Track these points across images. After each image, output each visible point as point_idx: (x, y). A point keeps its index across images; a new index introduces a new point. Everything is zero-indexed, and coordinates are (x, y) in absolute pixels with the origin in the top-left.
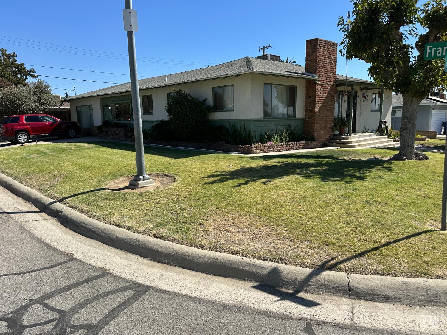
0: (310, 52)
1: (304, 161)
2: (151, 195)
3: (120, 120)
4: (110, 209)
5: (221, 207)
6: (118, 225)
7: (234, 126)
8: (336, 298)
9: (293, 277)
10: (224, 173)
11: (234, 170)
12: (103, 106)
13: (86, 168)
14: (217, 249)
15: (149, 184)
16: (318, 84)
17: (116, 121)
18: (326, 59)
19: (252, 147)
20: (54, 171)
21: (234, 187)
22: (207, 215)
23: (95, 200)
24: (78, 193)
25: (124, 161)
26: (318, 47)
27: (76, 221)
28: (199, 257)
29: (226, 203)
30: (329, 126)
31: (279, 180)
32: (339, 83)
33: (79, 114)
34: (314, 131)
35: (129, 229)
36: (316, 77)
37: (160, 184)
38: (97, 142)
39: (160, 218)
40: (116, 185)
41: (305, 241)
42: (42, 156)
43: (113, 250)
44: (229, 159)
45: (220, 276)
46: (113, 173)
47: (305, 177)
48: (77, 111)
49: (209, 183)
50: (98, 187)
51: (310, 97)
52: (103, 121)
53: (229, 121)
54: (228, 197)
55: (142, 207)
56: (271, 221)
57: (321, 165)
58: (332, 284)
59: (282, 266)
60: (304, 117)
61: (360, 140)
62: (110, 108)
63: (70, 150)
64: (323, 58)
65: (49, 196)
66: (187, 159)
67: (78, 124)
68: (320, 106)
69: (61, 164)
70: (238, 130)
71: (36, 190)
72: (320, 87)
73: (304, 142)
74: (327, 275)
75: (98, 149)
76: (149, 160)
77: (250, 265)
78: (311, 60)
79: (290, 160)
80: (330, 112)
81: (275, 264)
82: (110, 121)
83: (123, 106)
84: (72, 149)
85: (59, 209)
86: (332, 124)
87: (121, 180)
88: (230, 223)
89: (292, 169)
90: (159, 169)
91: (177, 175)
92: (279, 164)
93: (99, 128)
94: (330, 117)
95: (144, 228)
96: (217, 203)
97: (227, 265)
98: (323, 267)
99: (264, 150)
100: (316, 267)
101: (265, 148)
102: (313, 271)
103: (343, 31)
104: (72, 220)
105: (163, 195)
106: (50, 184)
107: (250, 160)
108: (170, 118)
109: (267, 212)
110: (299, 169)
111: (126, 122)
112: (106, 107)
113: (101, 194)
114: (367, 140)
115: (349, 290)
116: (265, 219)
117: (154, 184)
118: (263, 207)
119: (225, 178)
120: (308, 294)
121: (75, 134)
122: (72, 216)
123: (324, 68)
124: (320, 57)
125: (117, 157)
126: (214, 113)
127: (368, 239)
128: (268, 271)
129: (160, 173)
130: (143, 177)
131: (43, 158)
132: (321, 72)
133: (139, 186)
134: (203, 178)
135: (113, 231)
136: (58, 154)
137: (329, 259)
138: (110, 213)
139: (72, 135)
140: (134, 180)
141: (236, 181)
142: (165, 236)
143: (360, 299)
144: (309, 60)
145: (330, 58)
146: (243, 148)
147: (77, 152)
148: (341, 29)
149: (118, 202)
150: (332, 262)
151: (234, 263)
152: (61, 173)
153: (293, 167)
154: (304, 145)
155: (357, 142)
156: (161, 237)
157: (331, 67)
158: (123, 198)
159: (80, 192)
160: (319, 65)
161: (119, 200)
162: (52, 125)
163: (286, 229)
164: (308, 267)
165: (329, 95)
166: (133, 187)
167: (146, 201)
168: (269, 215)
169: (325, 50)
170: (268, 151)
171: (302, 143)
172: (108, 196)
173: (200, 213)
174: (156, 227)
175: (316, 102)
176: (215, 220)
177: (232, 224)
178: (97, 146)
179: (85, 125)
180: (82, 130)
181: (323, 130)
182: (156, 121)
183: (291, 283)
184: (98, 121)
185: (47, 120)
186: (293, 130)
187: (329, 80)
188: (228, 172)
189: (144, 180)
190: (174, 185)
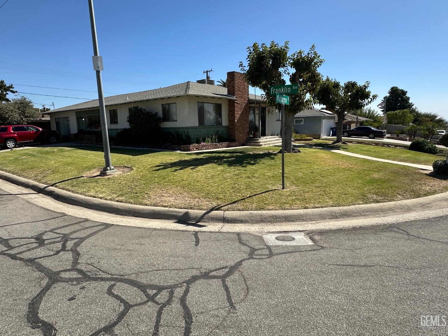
0: (230, 81)
1: (223, 155)
2: (115, 179)
3: (92, 128)
4: (88, 188)
5: (160, 184)
6: (94, 197)
7: (178, 132)
8: (216, 223)
9: (196, 215)
10: (167, 164)
11: (174, 162)
12: (78, 118)
13: (68, 164)
14: (155, 206)
15: (114, 172)
16: (236, 103)
17: (89, 129)
18: (241, 85)
19: (190, 147)
20: (44, 167)
21: (171, 172)
22: (151, 189)
23: (77, 184)
24: (64, 180)
25: (96, 159)
26: (235, 77)
27: (65, 197)
28: (144, 210)
29: (164, 181)
30: (246, 131)
31: (201, 167)
32: (251, 102)
33: (58, 124)
34: (235, 135)
35: (101, 199)
36: (235, 98)
37: (122, 172)
38: (74, 146)
39: (121, 192)
40: (91, 174)
41: (207, 198)
42: (32, 157)
43: (91, 210)
44: (172, 155)
45: (156, 219)
46: (89, 166)
47: (218, 164)
48: (56, 121)
49: (155, 170)
50: (78, 175)
51: (231, 111)
52: (79, 130)
53: (174, 128)
54: (166, 178)
55: (109, 186)
56: (190, 190)
57: (232, 157)
58: (215, 217)
59: (190, 211)
60: (228, 125)
61: (266, 141)
62: (84, 119)
63: (54, 152)
64: (239, 85)
65: (43, 183)
66: (142, 155)
67: (58, 132)
68: (238, 118)
69: (49, 162)
70: (181, 134)
71: (32, 180)
72: (238, 105)
73: (228, 143)
74: (214, 212)
75: (76, 151)
76: (114, 157)
77: (173, 211)
78: (231, 86)
79: (213, 155)
80: (245, 122)
81: (186, 210)
82: (84, 130)
83: (94, 118)
84: (55, 152)
85: (52, 190)
86: (248, 130)
87: (94, 171)
88: (165, 192)
89: (212, 160)
90: (121, 163)
91: (133, 166)
92: (205, 157)
93: (75, 135)
94: (246, 125)
95: (110, 197)
96: (158, 182)
97: (160, 213)
98: (212, 210)
99: (199, 148)
100: (209, 210)
101: (200, 147)
102: (206, 212)
103: (242, 70)
104: (62, 196)
105: (123, 179)
106: (42, 175)
107: (187, 155)
108: (131, 127)
109: (189, 185)
110: (217, 160)
111: (96, 130)
112: (81, 119)
113: (81, 180)
114: (271, 141)
115: (224, 219)
116: (186, 189)
117: (118, 172)
118: (187, 182)
119: (166, 167)
120: (202, 223)
121: (55, 141)
122: (62, 194)
123: (240, 92)
124: (236, 84)
125: (90, 156)
126: (163, 122)
127: (240, 195)
128: (182, 214)
129: (122, 165)
130: (110, 168)
131: (33, 159)
132: (238, 94)
133: (107, 174)
134: (151, 167)
135: (91, 200)
136: (44, 155)
137: (217, 206)
138: (88, 190)
139: (53, 141)
140: (104, 170)
141: (174, 168)
142: (124, 201)
143: (229, 223)
144: (229, 86)
145: (244, 84)
146: (184, 147)
147: (60, 154)
148: (241, 69)
149: (93, 184)
150: (218, 207)
151: (164, 211)
152: (49, 168)
153: (214, 158)
154: (228, 144)
155: (264, 142)
156: (121, 202)
157: (245, 91)
158: (96, 181)
159: (66, 179)
160: (236, 90)
161: (94, 183)
162: (36, 133)
163: (197, 193)
164: (205, 210)
165: (244, 110)
166: (103, 175)
167: (112, 182)
168: (189, 187)
169: (240, 79)
170: (202, 149)
171: (226, 143)
172: (86, 181)
173: (147, 188)
174: (118, 196)
175: (236, 115)
176: (156, 191)
177: (166, 192)
178: (75, 148)
179: (63, 132)
180: (61, 137)
181: (241, 134)
182: (121, 129)
183: (194, 219)
184: (74, 129)
185: (31, 129)
186: (220, 134)
187: (244, 100)
188: (169, 163)
189: (110, 170)
190: (131, 173)
